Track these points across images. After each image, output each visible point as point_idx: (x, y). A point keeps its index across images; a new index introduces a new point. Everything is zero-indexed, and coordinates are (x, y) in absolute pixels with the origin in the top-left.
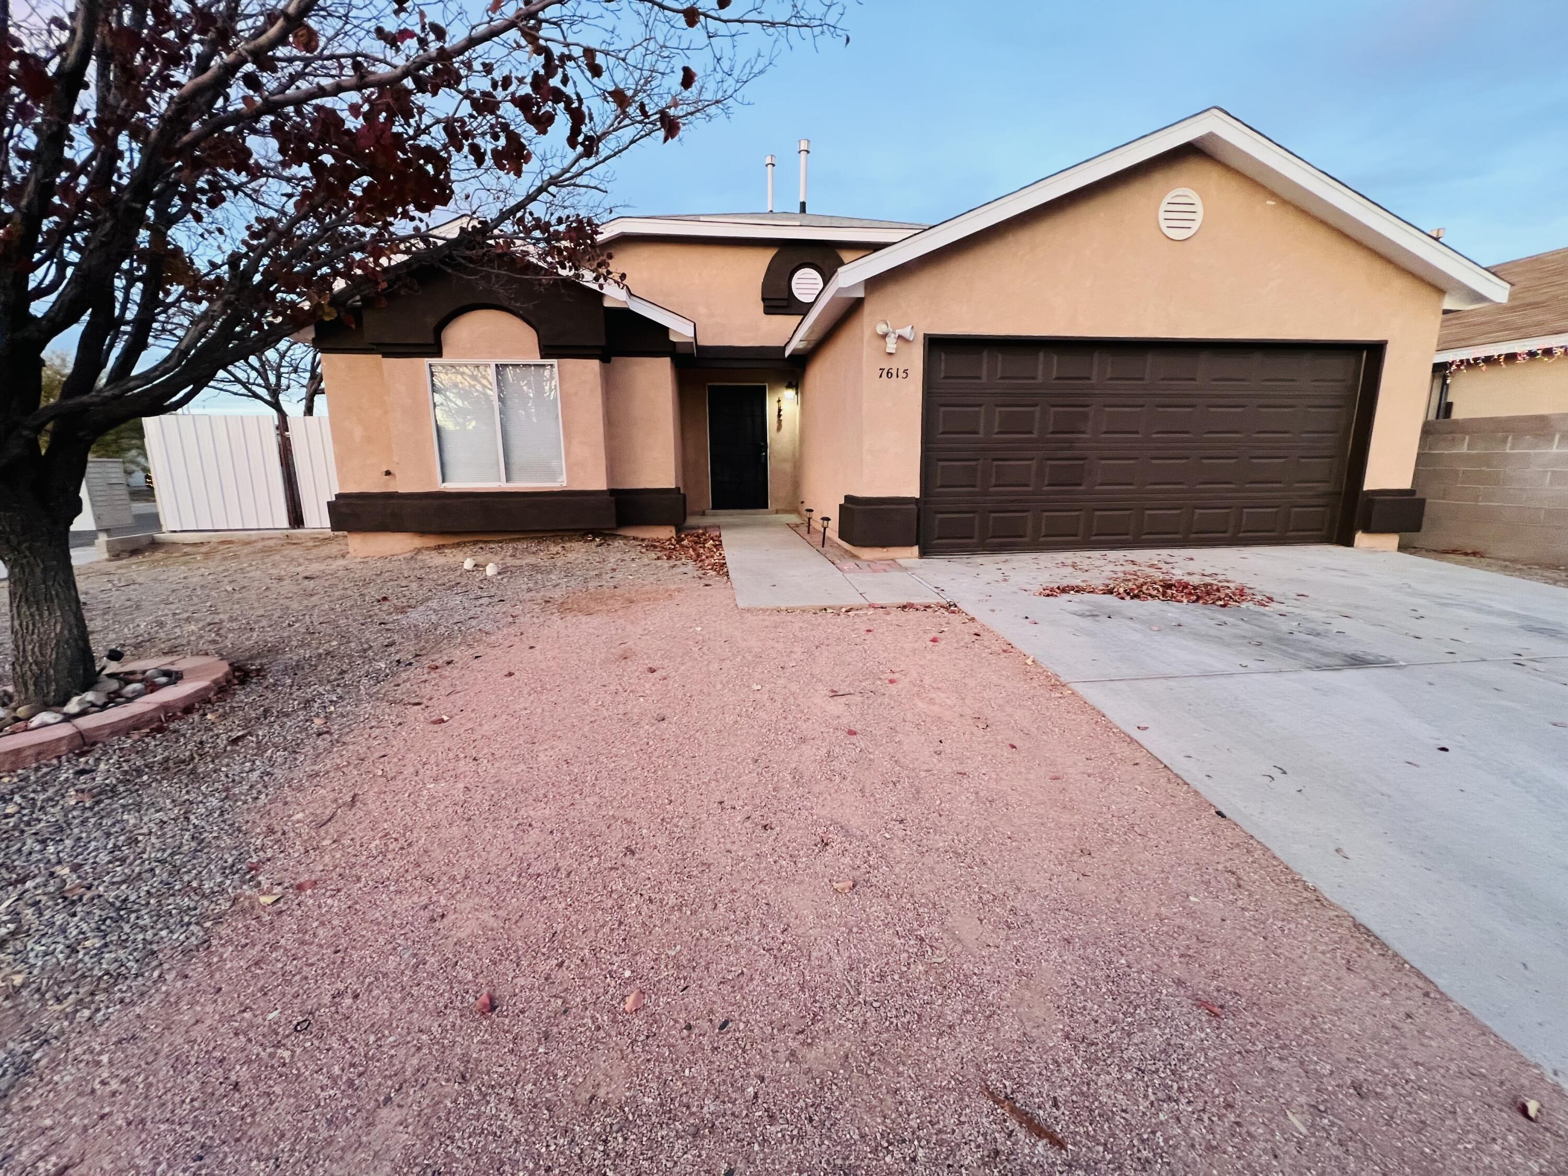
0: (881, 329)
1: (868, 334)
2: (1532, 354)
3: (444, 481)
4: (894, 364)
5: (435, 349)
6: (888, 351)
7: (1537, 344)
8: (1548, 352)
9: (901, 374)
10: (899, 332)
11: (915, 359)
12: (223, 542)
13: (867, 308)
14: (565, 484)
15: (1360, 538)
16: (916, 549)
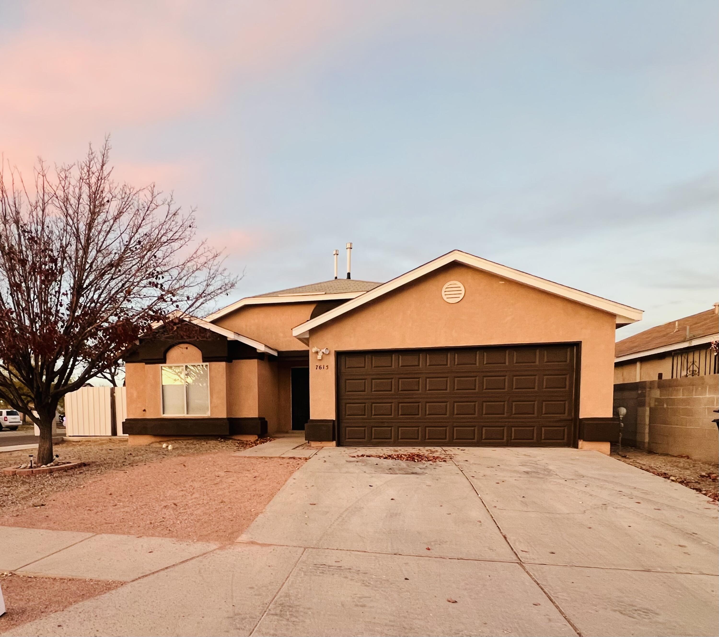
1: (310, 352)
3: (164, 413)
4: (322, 364)
5: (164, 361)
6: (318, 358)
9: (325, 368)
10: (323, 350)
11: (332, 361)
12: (87, 441)
13: (311, 341)
14: (209, 415)
15: (581, 443)
16: (334, 443)
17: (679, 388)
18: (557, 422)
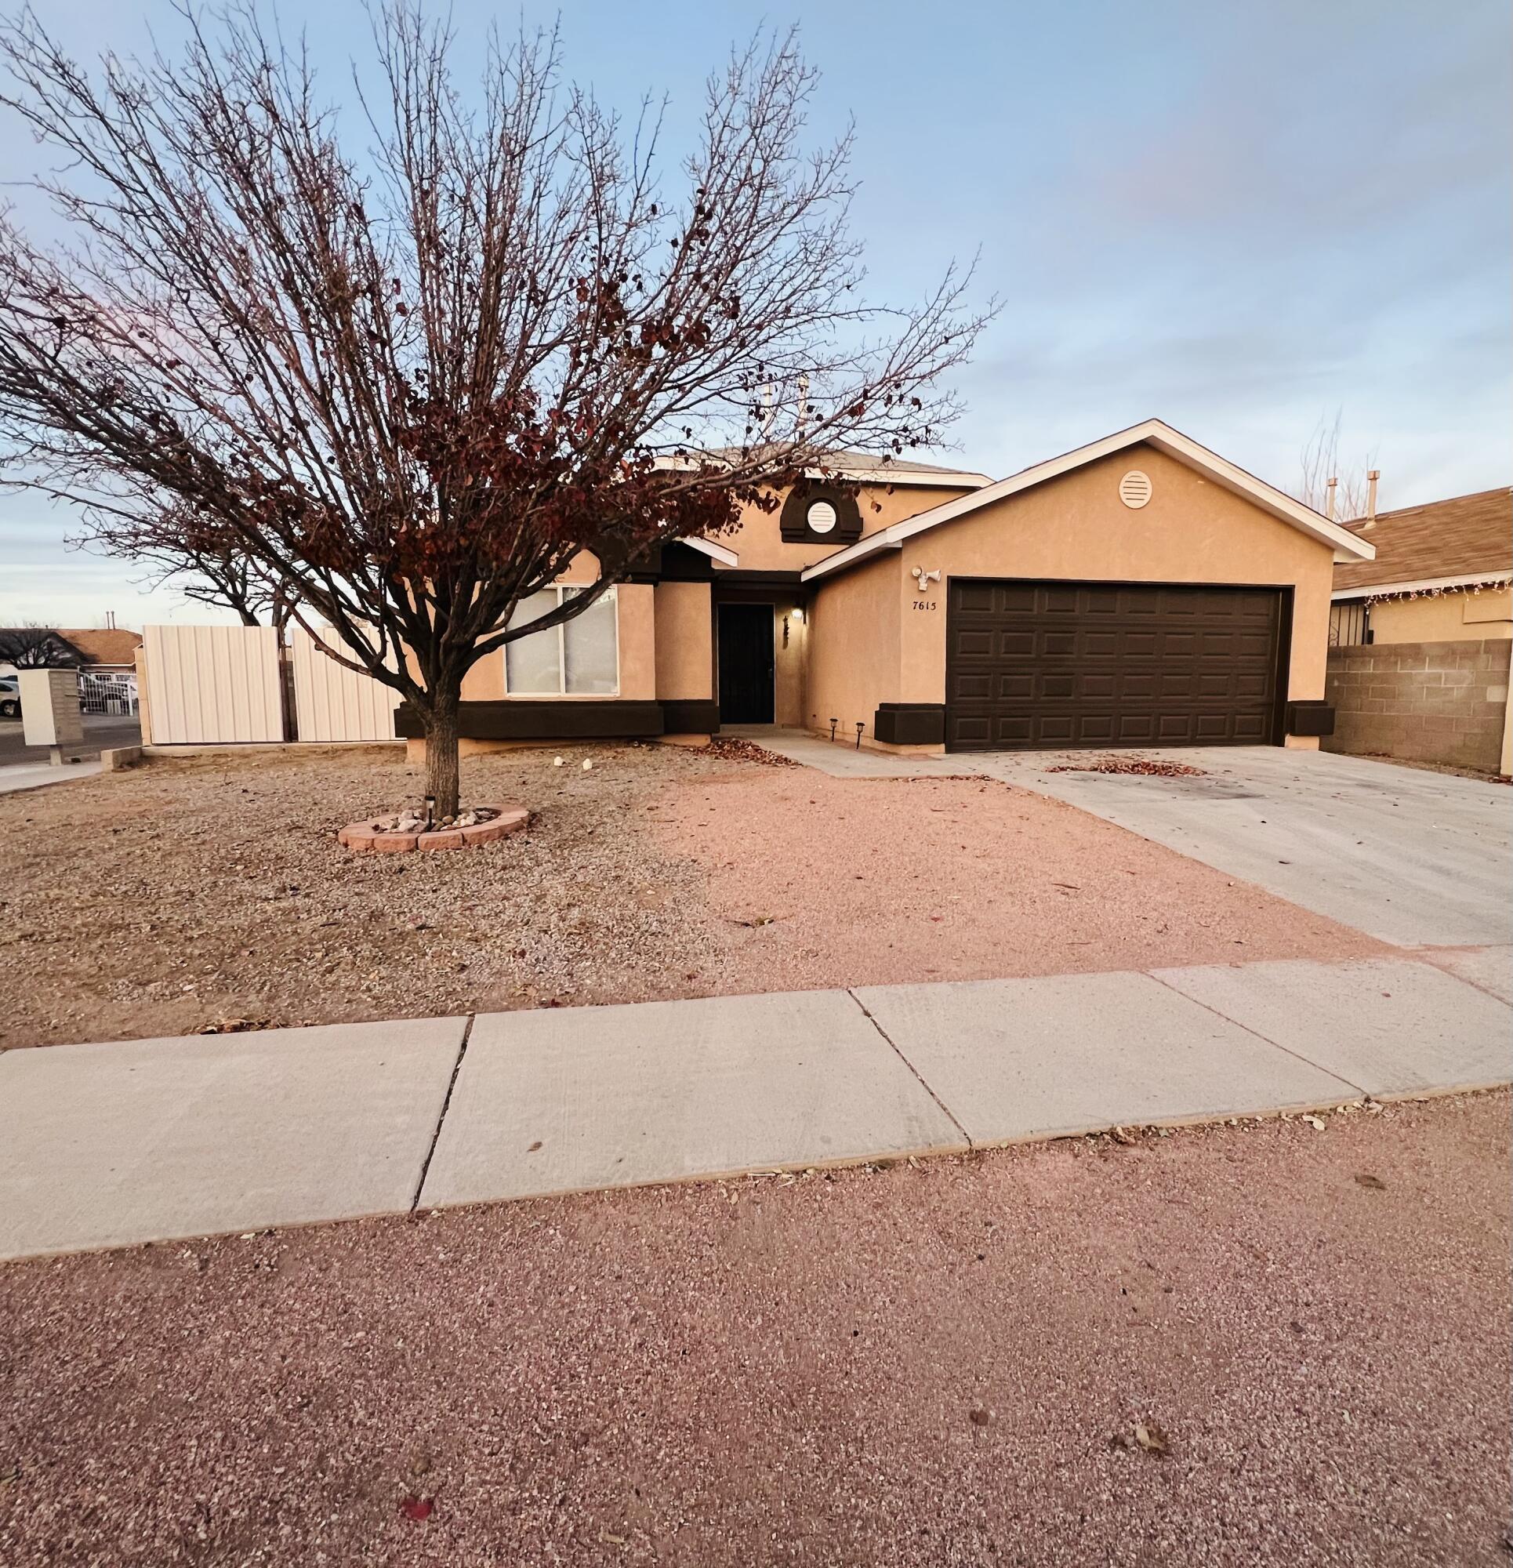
0: (916, 572)
1: (904, 575)
2: (1419, 593)
3: (507, 691)
4: (925, 599)
6: (920, 588)
7: (1423, 585)
8: (1429, 592)
9: (930, 607)
10: (929, 574)
11: (941, 595)
13: (905, 556)
14: (618, 694)
15: (1289, 739)
16: (943, 747)
17: (1367, 659)
18: (1253, 706)
